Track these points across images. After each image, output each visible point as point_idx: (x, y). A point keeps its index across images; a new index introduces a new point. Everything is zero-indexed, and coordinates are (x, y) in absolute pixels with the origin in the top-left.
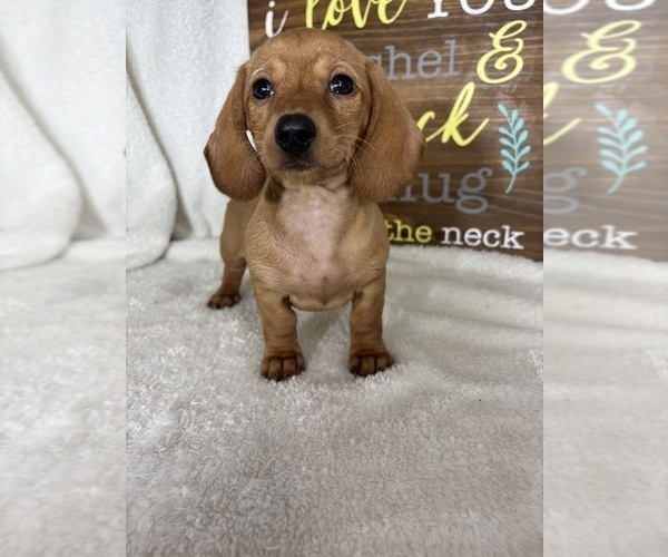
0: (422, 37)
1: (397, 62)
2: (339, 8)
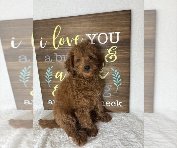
2: (63, 41)
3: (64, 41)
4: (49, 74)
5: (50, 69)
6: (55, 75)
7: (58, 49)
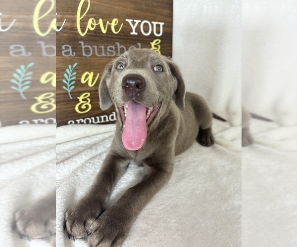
0: (129, 41)
1: (121, 49)
2: (94, 23)
3: (95, 25)
4: (70, 76)
5: (72, 68)
6: (81, 77)
7: (85, 35)
